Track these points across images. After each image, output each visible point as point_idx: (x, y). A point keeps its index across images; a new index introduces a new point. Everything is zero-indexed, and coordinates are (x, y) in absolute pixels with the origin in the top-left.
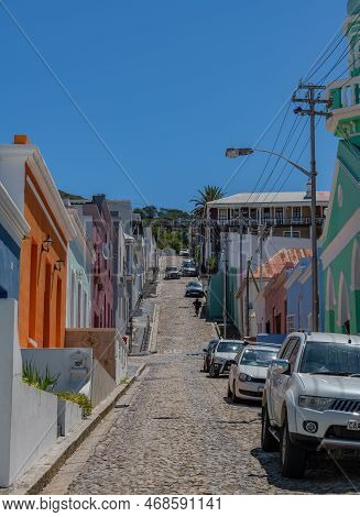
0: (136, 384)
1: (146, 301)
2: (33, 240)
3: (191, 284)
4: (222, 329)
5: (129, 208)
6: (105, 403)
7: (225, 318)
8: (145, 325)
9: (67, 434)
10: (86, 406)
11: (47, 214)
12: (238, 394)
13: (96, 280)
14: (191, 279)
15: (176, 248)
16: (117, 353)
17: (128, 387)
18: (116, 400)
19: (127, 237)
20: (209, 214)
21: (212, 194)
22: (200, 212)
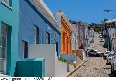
0: (88, 61)
1: (91, 43)
2: (64, 31)
3: (101, 40)
4: (108, 49)
5: (87, 24)
6: (80, 65)
7: (108, 47)
8: (91, 49)
9: (70, 71)
10: (75, 66)
11: (67, 26)
12: (109, 63)
13: (79, 39)
14: (102, 38)
15: (98, 32)
16: (83, 55)
17: (86, 62)
18: (83, 64)
19: (87, 30)
20: (105, 24)
21: (106, 20)
22: (103, 24)
